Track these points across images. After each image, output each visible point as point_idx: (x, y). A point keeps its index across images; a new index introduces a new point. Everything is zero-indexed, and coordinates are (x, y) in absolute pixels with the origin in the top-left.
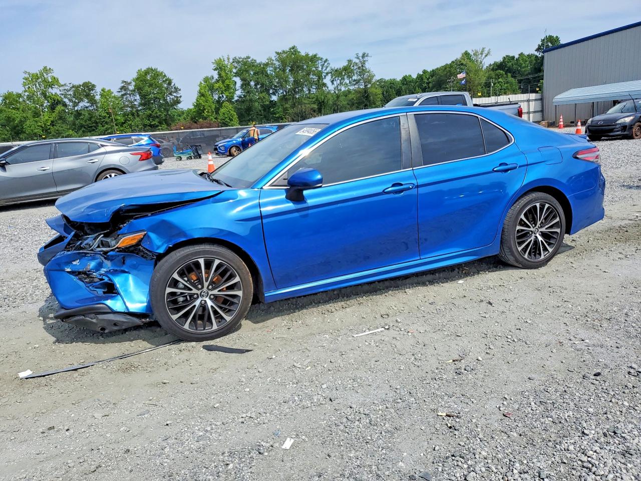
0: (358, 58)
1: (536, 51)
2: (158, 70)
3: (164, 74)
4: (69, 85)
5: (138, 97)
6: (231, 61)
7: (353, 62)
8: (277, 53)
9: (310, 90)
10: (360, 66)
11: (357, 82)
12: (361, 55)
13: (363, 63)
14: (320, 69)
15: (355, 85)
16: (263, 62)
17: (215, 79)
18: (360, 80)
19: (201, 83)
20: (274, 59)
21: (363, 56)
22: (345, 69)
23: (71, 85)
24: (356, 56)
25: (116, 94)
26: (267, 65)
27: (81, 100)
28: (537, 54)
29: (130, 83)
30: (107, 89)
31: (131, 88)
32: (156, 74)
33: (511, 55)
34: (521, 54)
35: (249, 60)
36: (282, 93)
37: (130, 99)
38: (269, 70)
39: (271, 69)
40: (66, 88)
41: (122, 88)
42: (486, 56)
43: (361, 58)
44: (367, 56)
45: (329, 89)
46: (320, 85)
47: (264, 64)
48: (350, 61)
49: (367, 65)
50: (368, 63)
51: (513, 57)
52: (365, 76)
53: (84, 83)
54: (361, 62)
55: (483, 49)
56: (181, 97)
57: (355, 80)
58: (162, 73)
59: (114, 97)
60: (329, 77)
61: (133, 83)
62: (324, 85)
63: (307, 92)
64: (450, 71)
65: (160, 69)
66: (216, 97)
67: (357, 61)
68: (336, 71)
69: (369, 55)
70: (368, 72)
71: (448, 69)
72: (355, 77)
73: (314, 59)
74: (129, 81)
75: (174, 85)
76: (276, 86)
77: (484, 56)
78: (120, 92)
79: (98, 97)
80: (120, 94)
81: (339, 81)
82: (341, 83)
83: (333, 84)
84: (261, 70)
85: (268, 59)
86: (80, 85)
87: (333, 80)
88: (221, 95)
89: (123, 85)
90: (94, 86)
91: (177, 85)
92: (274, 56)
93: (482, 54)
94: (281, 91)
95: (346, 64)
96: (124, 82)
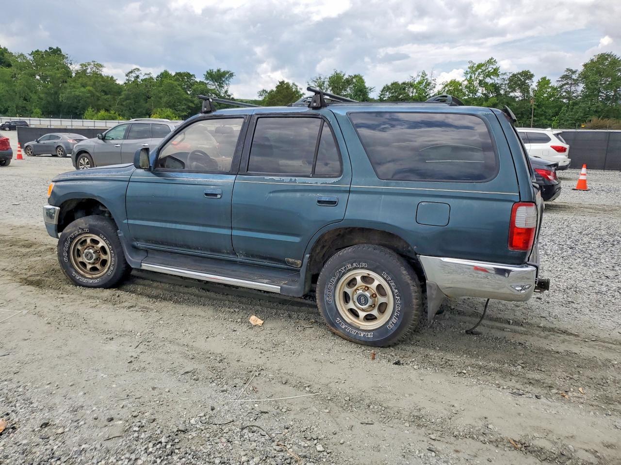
4: (508, 74)
23: (511, 75)
25: (554, 83)
27: (514, 90)
29: (575, 72)
37: (569, 89)
40: (505, 77)
41: (565, 77)
53: (523, 72)
80: (560, 83)
86: (518, 74)
89: (565, 74)
90: (532, 76)
96: (568, 70)
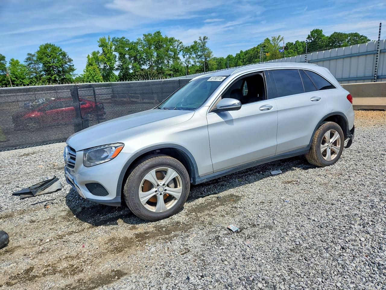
0: (200, 40)
1: (307, 39)
2: (56, 45)
3: (60, 49)
5: (41, 65)
6: (111, 40)
7: (198, 42)
8: (145, 35)
9: (168, 62)
10: (202, 45)
11: (201, 56)
12: (202, 38)
13: (204, 44)
15: (199, 58)
16: (134, 41)
17: (100, 53)
19: (89, 56)
20: (142, 39)
21: (205, 38)
24: (199, 38)
26: (137, 43)
30: (15, 59)
31: (35, 58)
32: (54, 49)
33: (291, 42)
35: (124, 40)
36: (148, 64)
38: (139, 48)
39: (140, 46)
42: (281, 41)
43: (202, 40)
44: (207, 39)
45: (181, 61)
46: (176, 58)
47: (135, 43)
48: (195, 42)
49: (207, 45)
51: (293, 43)
52: (206, 53)
54: (202, 42)
55: (279, 36)
56: (73, 65)
57: (199, 55)
58: (59, 48)
59: (21, 65)
60: (181, 53)
61: (36, 55)
62: (179, 58)
63: (167, 63)
64: (257, 51)
65: (57, 45)
66: (102, 66)
67: (200, 42)
68: (186, 48)
70: (207, 50)
71: (256, 50)
72: (199, 53)
73: (172, 40)
74: (33, 54)
75: (68, 57)
76: (144, 59)
77: (279, 41)
78: (26, 61)
79: (8, 65)
81: (188, 56)
82: (190, 57)
83: (184, 57)
84: (133, 47)
85: (138, 40)
87: (184, 55)
88: (106, 65)
91: (70, 57)
92: (142, 38)
93: (278, 39)
94: (148, 62)
95: (193, 44)
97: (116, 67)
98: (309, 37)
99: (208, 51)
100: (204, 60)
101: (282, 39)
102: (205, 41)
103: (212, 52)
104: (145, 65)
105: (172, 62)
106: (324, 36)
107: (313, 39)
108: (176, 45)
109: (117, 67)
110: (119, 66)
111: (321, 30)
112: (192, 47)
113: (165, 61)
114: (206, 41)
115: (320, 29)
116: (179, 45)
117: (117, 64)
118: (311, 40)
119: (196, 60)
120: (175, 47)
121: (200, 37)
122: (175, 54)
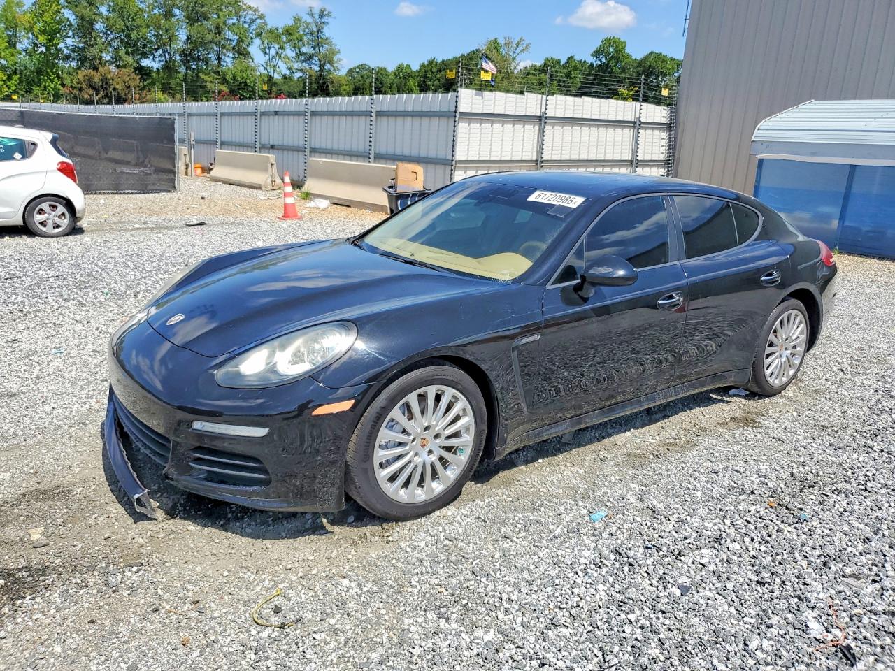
0: (312, 15)
1: (592, 55)
7: (303, 21)
9: (219, 58)
10: (315, 29)
11: (309, 58)
12: (316, 11)
13: (320, 27)
14: (246, 26)
15: (303, 61)
18: (313, 55)
21: (322, 15)
22: (288, 32)
24: (308, 10)
28: (591, 60)
33: (557, 57)
34: (571, 59)
36: (161, 55)
42: (522, 50)
43: (317, 17)
44: (329, 15)
45: (255, 62)
46: (242, 53)
48: (297, 20)
49: (327, 32)
50: (329, 29)
51: (559, 62)
52: (322, 51)
54: (315, 22)
55: (521, 40)
57: (303, 54)
60: (257, 41)
62: (249, 55)
66: (25, 44)
67: (310, 20)
68: (271, 31)
69: (332, 14)
70: (328, 44)
72: (304, 50)
77: (519, 49)
81: (273, 52)
82: (278, 56)
83: (265, 53)
87: (265, 49)
93: (518, 45)
95: (290, 22)
97: (66, 52)
98: (597, 53)
99: (329, 47)
100: (318, 69)
101: (527, 47)
102: (323, 20)
103: (339, 52)
104: (151, 58)
105: (229, 61)
106: (628, 57)
107: (604, 60)
108: (247, 18)
109: (68, 52)
110: (73, 51)
111: (624, 42)
112: (287, 31)
113: (212, 56)
114: (326, 21)
115: (622, 39)
116: (256, 19)
117: (68, 43)
118: (600, 60)
119: (296, 66)
120: (245, 22)
121: (311, 8)
122: (241, 40)
